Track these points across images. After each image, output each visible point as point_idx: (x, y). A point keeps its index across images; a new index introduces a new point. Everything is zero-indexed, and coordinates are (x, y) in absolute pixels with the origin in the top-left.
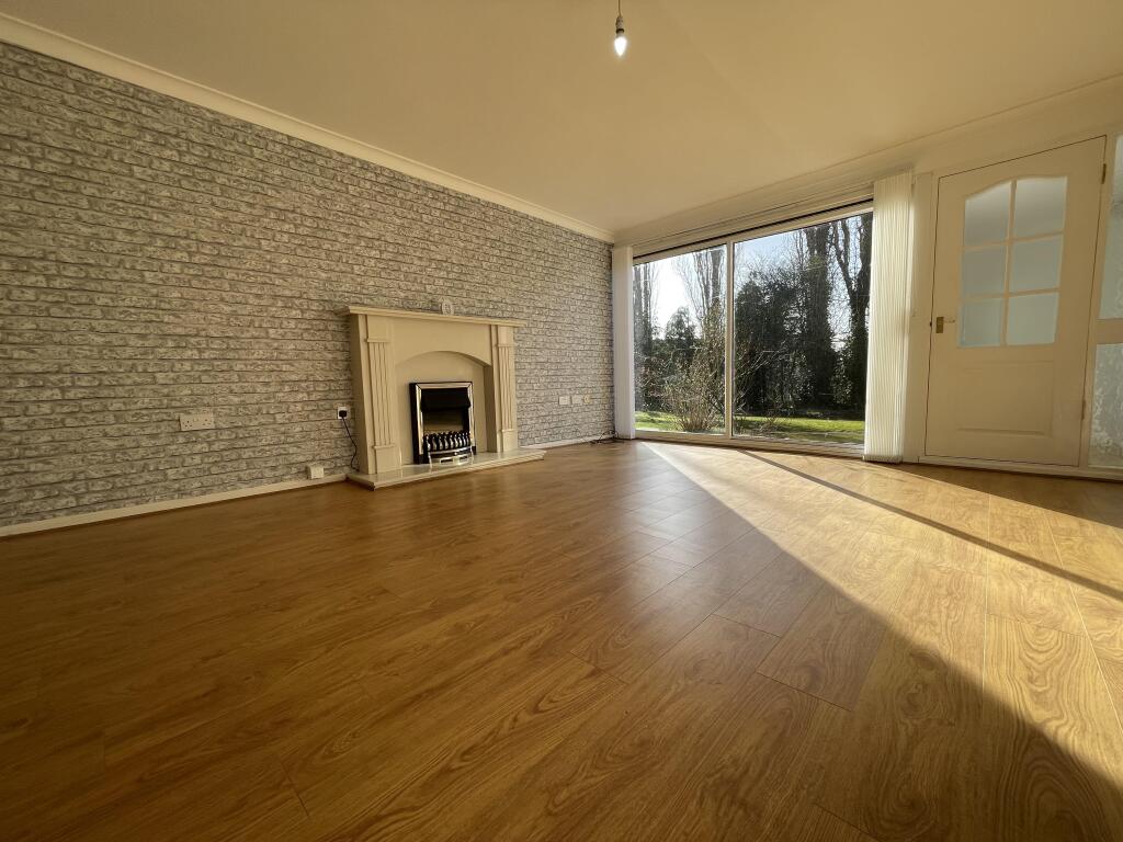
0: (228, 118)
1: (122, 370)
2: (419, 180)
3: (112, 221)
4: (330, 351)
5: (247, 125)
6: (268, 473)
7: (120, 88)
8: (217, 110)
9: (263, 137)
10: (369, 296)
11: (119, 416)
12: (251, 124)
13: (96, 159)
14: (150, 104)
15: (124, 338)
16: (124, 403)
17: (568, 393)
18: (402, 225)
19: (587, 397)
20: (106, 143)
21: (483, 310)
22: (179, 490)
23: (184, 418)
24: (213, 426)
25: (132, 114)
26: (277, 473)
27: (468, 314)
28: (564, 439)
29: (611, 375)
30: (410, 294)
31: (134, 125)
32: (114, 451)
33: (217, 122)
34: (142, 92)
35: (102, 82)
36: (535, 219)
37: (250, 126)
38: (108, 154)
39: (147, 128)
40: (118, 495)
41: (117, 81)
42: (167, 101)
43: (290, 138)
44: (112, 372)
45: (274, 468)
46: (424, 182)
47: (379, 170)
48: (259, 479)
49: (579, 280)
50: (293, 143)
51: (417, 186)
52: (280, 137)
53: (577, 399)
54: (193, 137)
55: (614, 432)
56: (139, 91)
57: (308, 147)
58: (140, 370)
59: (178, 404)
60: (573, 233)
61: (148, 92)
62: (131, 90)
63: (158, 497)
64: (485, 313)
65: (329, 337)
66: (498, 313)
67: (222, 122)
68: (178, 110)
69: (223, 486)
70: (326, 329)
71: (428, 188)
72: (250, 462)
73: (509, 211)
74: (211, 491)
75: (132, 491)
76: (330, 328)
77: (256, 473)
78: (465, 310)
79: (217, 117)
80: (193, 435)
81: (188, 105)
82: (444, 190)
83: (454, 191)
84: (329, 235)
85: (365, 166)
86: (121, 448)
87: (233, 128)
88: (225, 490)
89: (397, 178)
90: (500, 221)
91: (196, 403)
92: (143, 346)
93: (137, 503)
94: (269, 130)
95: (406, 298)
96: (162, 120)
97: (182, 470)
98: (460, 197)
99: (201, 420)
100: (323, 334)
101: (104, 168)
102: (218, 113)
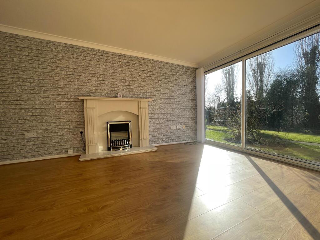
0: (45, 40)
1: (8, 119)
2: (113, 53)
3: (6, 75)
4: (78, 112)
5: (51, 42)
6: (54, 152)
7: (11, 36)
8: (41, 38)
9: (56, 45)
10: (93, 93)
11: (6, 133)
12: (52, 41)
13: (3, 57)
14: (20, 39)
15: (9, 110)
16: (8, 129)
17: (175, 124)
18: (106, 68)
19: (184, 126)
20: (6, 52)
21: (138, 95)
22: (24, 156)
23: (26, 134)
24: (36, 136)
25: (14, 43)
26: (58, 152)
27: (132, 97)
28: (173, 141)
29: (196, 117)
30: (109, 92)
31: (15, 46)
32: (4, 144)
33: (41, 42)
34: (18, 36)
35: (5, 35)
36: (161, 62)
37: (52, 42)
38: (6, 55)
39: (19, 47)
40: (5, 157)
41: (10, 34)
42: (25, 38)
43: (65, 44)
44: (5, 120)
45: (56, 150)
46: (115, 53)
47: (98, 51)
48: (51, 154)
49: (181, 83)
50: (67, 45)
51: (112, 55)
52: (62, 44)
53: (179, 127)
54: (33, 47)
55: (197, 139)
56: (16, 36)
57: (72, 46)
58: (13, 119)
59: (25, 130)
60: (178, 65)
61: (19, 36)
62: (14, 36)
63: (17, 158)
64: (139, 96)
65: (78, 107)
66: (145, 96)
67: (43, 42)
68: (29, 40)
69: (39, 155)
70: (76, 105)
71: (116, 55)
72: (48, 148)
73: (150, 60)
74: (35, 157)
75: (10, 156)
76: (78, 104)
77: (50, 151)
78: (131, 96)
79: (41, 40)
80: (29, 139)
81: (32, 38)
82: (123, 55)
83: (127, 55)
84: (79, 74)
85: (92, 50)
86: (7, 143)
87: (46, 43)
88: (39, 157)
89: (104, 53)
90: (146, 64)
91: (31, 129)
92: (15, 112)
93: (11, 160)
94: (58, 42)
95: (107, 93)
96: (23, 44)
97: (26, 150)
98: (129, 57)
99: (32, 135)
100: (75, 106)
101: (5, 60)
102: (41, 39)
